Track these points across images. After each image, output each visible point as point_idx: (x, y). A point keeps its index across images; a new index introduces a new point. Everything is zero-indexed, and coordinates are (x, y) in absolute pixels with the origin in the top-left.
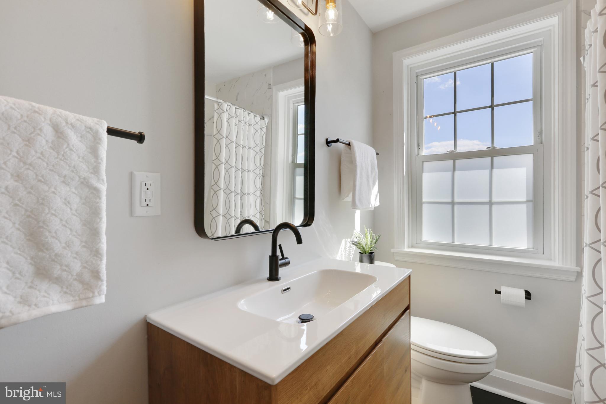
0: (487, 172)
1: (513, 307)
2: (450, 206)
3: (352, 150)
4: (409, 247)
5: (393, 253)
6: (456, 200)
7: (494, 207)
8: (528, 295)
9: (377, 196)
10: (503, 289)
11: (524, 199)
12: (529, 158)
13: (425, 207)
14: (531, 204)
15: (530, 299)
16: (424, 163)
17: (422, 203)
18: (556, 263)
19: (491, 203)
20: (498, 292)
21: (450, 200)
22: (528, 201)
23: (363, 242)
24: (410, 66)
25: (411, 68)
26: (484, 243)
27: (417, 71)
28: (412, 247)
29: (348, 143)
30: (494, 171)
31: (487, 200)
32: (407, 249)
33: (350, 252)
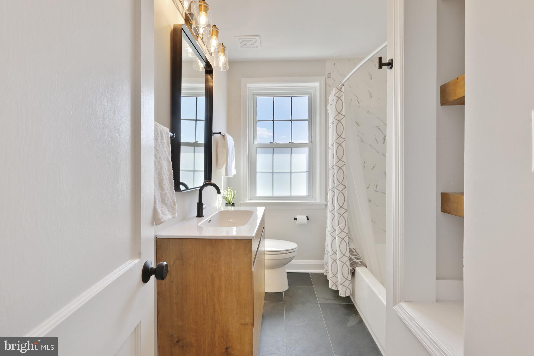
0: (289, 155)
1: (302, 225)
2: (271, 174)
3: (225, 139)
4: (249, 200)
5: (241, 204)
6: (274, 171)
7: (292, 174)
8: (308, 219)
9: (234, 168)
10: (298, 217)
11: (305, 171)
12: (307, 150)
13: (258, 175)
14: (308, 173)
15: (308, 220)
16: (257, 148)
17: (256, 173)
18: (318, 201)
19: (291, 173)
20: (295, 219)
21: (271, 171)
22: (307, 171)
23: (229, 197)
24: (250, 88)
25: (250, 89)
26: (288, 194)
27: (253, 92)
28: (251, 200)
29: (223, 135)
30: (292, 155)
31: (289, 171)
32: (248, 201)
33: (220, 204)
